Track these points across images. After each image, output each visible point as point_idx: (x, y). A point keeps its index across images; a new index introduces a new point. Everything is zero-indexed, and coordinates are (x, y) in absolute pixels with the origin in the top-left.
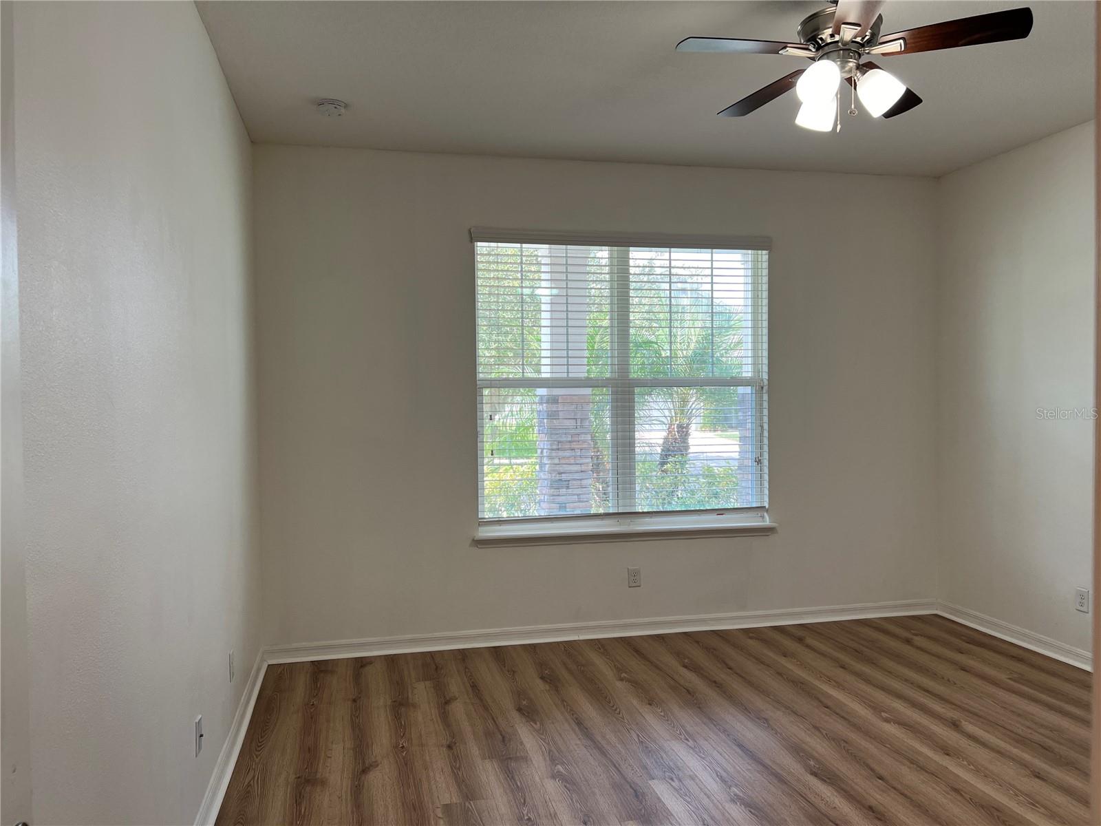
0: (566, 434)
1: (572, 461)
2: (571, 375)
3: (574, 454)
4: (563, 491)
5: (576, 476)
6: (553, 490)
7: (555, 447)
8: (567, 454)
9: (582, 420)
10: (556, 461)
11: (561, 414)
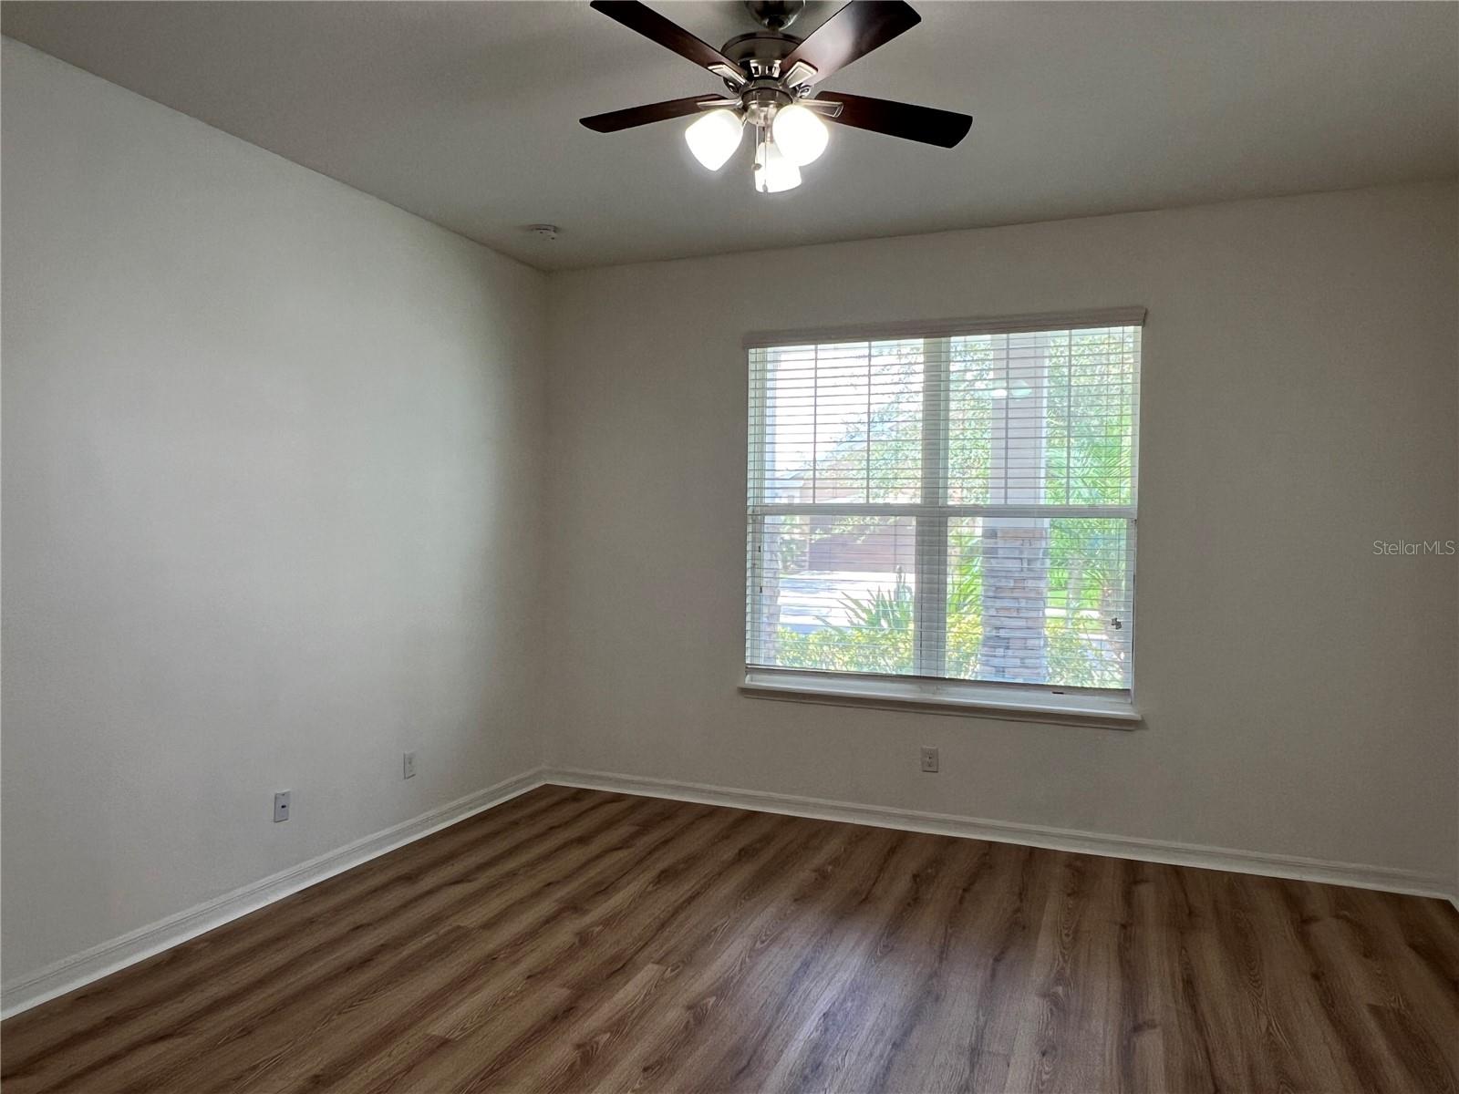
0: (1006, 577)
1: (1015, 614)
2: (1009, 502)
3: (1017, 605)
4: (1000, 652)
5: (1018, 634)
6: (986, 649)
7: (991, 594)
8: (1006, 603)
9: (1030, 561)
10: (993, 612)
11: (1000, 551)
